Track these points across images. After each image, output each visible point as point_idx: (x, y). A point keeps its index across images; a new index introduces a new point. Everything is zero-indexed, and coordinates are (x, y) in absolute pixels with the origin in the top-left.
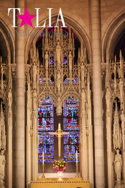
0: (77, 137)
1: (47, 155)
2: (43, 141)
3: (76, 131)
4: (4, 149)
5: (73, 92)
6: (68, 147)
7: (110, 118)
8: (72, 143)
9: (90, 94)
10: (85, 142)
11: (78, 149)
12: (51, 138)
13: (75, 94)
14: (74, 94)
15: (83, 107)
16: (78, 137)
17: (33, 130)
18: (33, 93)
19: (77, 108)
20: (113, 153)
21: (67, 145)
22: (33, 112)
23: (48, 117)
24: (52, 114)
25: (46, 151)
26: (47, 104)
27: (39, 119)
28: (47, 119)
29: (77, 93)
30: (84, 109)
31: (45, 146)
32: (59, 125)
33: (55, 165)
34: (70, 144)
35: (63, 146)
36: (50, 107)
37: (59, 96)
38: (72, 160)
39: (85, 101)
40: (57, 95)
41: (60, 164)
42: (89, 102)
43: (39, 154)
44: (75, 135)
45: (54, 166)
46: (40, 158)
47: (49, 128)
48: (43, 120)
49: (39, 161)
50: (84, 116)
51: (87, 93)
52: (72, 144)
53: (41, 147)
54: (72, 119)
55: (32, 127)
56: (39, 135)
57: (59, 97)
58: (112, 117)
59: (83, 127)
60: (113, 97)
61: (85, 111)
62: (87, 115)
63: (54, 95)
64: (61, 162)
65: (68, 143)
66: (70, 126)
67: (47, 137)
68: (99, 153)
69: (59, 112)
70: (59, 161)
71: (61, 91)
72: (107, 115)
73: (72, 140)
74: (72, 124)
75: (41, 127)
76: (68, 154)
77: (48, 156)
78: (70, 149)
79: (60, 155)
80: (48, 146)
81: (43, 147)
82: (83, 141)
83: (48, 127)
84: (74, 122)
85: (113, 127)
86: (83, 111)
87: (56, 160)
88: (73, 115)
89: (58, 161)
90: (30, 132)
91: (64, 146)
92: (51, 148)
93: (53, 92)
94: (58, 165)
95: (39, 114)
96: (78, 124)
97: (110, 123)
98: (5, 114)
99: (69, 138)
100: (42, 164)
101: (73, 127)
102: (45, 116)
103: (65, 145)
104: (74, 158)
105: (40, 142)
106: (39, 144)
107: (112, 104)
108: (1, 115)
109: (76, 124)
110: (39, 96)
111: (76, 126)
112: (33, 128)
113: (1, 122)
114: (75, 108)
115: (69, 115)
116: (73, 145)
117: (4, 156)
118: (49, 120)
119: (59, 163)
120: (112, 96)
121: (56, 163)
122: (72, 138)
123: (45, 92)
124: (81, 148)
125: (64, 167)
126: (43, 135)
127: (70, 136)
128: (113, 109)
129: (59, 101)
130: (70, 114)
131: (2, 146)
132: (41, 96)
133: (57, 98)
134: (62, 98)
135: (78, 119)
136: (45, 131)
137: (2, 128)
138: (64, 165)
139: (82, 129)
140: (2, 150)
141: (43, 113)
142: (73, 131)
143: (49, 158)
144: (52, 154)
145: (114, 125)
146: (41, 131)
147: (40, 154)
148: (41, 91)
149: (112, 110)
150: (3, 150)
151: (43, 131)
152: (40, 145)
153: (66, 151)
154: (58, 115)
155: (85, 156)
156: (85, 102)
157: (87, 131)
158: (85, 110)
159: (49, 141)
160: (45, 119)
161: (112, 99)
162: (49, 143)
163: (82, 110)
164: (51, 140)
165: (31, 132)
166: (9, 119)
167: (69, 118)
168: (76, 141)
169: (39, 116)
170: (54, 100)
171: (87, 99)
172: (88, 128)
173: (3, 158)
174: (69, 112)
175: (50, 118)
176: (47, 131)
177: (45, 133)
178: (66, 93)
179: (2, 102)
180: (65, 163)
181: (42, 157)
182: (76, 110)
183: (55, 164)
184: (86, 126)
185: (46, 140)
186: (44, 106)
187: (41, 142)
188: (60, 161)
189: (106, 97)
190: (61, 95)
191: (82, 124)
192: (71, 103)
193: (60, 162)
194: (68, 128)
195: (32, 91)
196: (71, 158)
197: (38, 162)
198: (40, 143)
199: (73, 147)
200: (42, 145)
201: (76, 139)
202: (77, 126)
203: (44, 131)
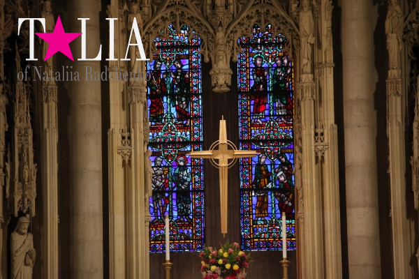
0: (287, 164)
1: (181, 227)
2: (166, 178)
3: (282, 141)
4: (29, 211)
5: (270, 8)
6: (254, 199)
7: (399, 99)
8: (269, 186)
9: (329, 17)
10: (312, 184)
11: (290, 204)
12: (194, 166)
13: (278, 15)
14: (274, 17)
15: (305, 61)
16: (292, 161)
17: (130, 145)
18: (130, 16)
19: (286, 61)
20: (413, 224)
21: (250, 190)
22: (128, 83)
23: (181, 94)
24: (197, 84)
25: (175, 214)
26: (177, 47)
27: (149, 102)
28: (180, 100)
29: (283, 13)
30: (308, 68)
31: (174, 196)
32: (223, 123)
33: (207, 266)
34: (262, 189)
35: (236, 194)
36: (188, 57)
37: (221, 24)
38: (267, 244)
39: (312, 40)
40: (214, 20)
41: (225, 263)
42: (327, 43)
43: (152, 225)
44: (277, 157)
45: (206, 269)
46: (156, 239)
47: (188, 133)
48: (165, 105)
49: (152, 248)
50: (308, 95)
51: (319, 12)
52: (268, 189)
53: (158, 199)
54: (270, 99)
55: (126, 134)
56: (153, 159)
57: (220, 28)
58: (409, 95)
59: (304, 132)
60: (414, 25)
61: (310, 76)
62: (320, 89)
63: (205, 23)
64: (230, 254)
65: (255, 182)
66: (261, 126)
67: (182, 164)
68: (362, 221)
69: (221, 81)
70: (221, 251)
71: (226, 8)
72: (390, 91)
73: (268, 175)
74: (269, 115)
75: (159, 130)
76: (255, 222)
77: (186, 232)
78: (262, 206)
79: (224, 229)
80: (183, 196)
81: (168, 198)
82: (307, 181)
83: (184, 128)
84: (275, 108)
85: (412, 133)
86: (304, 77)
87: (210, 248)
88: (273, 86)
89: (218, 250)
90: (120, 151)
91: (240, 196)
92: (196, 202)
93: (200, 11)
94: (217, 265)
95: (149, 84)
96: (289, 116)
97: (399, 119)
98: (32, 90)
99: (259, 165)
100: (165, 261)
101: (272, 128)
102: (172, 89)
103: (243, 190)
104: (274, 238)
105: (154, 183)
106: (151, 188)
107: (410, 50)
108: (17, 93)
109: (284, 116)
110: (151, 24)
111: (281, 125)
112: (129, 138)
113: (18, 120)
114: (279, 62)
115: (257, 85)
116: (272, 190)
117: (31, 236)
118: (187, 104)
119: (222, 257)
120: (410, 23)
121: (213, 256)
122: (269, 167)
123: (172, 9)
124: (300, 205)
125: (238, 271)
126: (167, 157)
127: (263, 160)
128: (412, 68)
129: (220, 42)
130: (260, 83)
131: (23, 203)
132: (156, 26)
133: (212, 31)
134: (229, 31)
135: (288, 98)
136: (173, 143)
137: (23, 138)
138: (241, 266)
139: (301, 139)
140: (24, 215)
141: (163, 79)
142: (272, 141)
143: (187, 238)
144: (199, 224)
145: (415, 124)
146: (160, 143)
147: (156, 224)
148: (155, 7)
149: (408, 73)
150: (28, 216)
151: (165, 144)
152: (154, 193)
153: (248, 211)
154: (216, 89)
155: (313, 231)
156: (312, 45)
157: (320, 148)
158: (313, 72)
159: (189, 180)
160: (173, 100)
161: (409, 31)
162: (188, 186)
163: (302, 72)
164: (193, 174)
165: (126, 152)
166: (45, 106)
167: (258, 95)
168: (282, 179)
169: (151, 90)
170: (204, 37)
171: (317, 35)
172: (322, 134)
173: (27, 243)
174: (258, 76)
175: (189, 96)
176: (179, 142)
177: (171, 151)
178: (245, 14)
179: (19, 48)
180: (242, 258)
181: (164, 236)
182: (281, 67)
183: (207, 261)
184: (316, 127)
185: (178, 175)
186: (166, 55)
187: (158, 183)
188: (226, 250)
189: (388, 24)
190: (226, 22)
191: (300, 122)
192: (262, 44)
193: (226, 255)
194: (255, 132)
195: (125, 7)
196: (267, 236)
197: (148, 252)
198: (157, 187)
199: (271, 198)
200: (162, 193)
201: (283, 170)
202: (287, 125)
203: (170, 143)
